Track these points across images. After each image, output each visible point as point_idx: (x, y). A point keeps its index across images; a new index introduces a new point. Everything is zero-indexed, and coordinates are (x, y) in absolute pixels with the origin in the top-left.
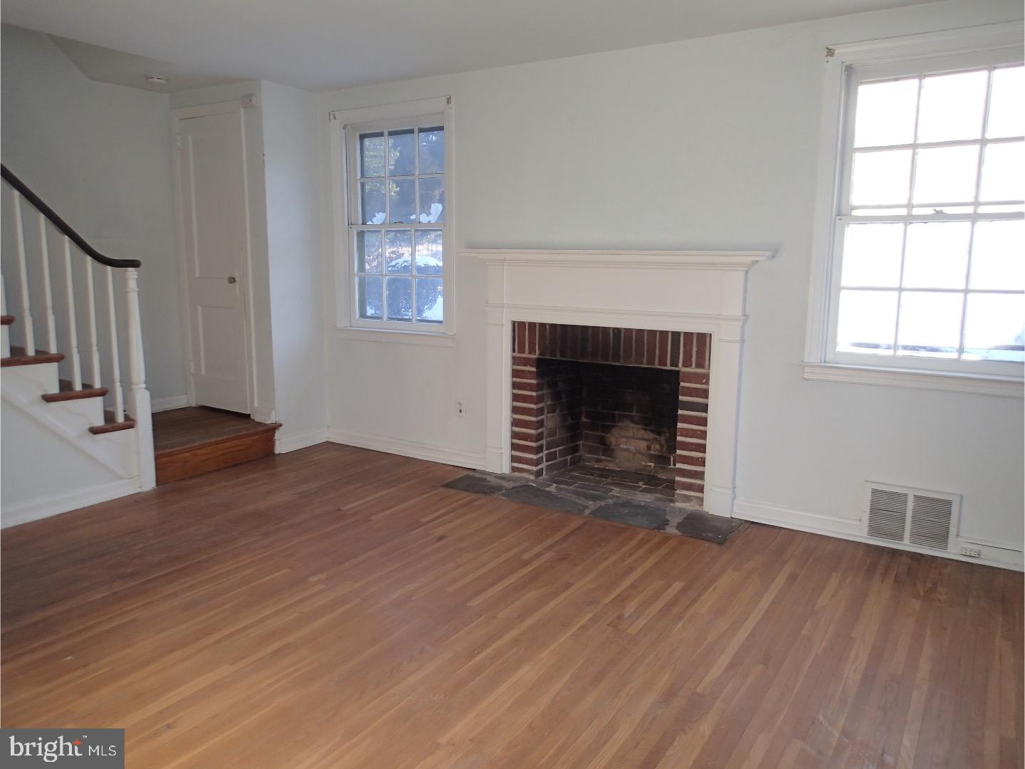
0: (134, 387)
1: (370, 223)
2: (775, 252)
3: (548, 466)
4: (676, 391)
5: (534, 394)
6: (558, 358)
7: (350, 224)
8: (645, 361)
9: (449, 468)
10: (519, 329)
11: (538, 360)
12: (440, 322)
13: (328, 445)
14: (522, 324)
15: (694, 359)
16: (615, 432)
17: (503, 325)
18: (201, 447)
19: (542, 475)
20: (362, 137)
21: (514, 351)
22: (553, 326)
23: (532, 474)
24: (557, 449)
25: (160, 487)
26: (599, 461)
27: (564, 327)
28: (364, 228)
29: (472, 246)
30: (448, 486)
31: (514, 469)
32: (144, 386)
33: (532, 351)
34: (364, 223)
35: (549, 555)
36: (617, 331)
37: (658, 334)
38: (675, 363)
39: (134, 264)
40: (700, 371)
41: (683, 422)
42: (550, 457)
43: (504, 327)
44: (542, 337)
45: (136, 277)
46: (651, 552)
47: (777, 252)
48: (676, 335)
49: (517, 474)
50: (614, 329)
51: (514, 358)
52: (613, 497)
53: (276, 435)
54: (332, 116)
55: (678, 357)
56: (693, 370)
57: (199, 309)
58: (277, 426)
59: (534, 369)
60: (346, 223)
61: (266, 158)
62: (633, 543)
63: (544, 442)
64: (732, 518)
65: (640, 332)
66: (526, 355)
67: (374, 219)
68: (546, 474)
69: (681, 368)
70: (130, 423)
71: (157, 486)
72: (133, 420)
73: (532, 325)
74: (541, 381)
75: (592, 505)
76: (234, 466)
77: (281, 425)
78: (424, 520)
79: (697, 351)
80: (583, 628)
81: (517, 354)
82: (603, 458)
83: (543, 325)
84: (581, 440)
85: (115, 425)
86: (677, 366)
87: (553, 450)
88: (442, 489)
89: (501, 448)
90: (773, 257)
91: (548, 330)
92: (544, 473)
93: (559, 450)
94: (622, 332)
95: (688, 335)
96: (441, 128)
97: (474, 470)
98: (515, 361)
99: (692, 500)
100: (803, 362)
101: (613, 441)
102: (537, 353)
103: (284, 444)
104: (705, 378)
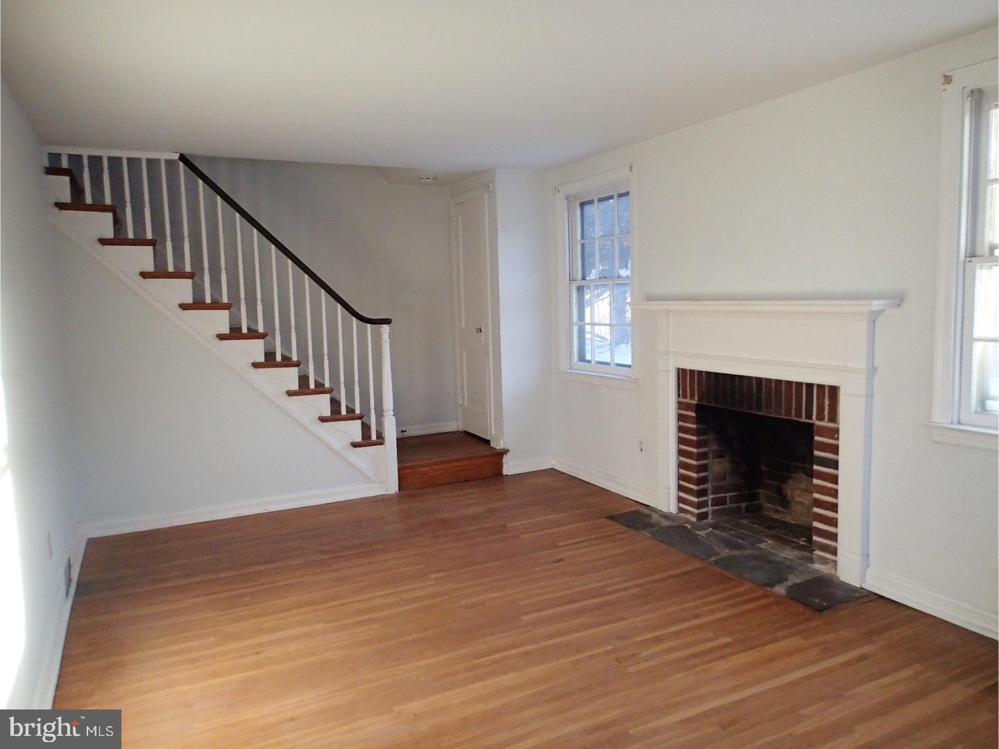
0: (384, 414)
1: (588, 278)
2: (899, 300)
3: (714, 512)
4: (811, 445)
5: (695, 438)
6: (713, 405)
7: (572, 280)
8: (783, 411)
9: (630, 502)
10: (683, 375)
11: (697, 405)
12: (629, 366)
13: (552, 472)
14: (684, 371)
15: (826, 413)
16: (791, 483)
17: (668, 371)
18: (437, 464)
19: (707, 518)
20: (582, 205)
21: (679, 396)
22: (708, 373)
23: (694, 516)
24: (728, 495)
25: (401, 492)
26: (777, 511)
27: (717, 375)
28: (583, 283)
29: (650, 298)
30: (612, 518)
31: (681, 510)
32: (393, 413)
33: (692, 397)
34: (584, 278)
35: (636, 590)
36: (759, 380)
37: (794, 384)
38: (809, 416)
39: (387, 321)
40: (831, 425)
41: (817, 478)
42: (716, 502)
43: (670, 373)
44: (700, 383)
45: (388, 331)
46: (733, 606)
47: (902, 299)
48: (810, 386)
49: (683, 515)
50: (757, 378)
51: (680, 403)
52: (760, 549)
53: (504, 459)
54: (557, 190)
55: (812, 410)
56: (825, 423)
57: (464, 353)
58: (504, 452)
59: (693, 414)
60: (568, 278)
61: (499, 232)
62: (726, 594)
63: (708, 486)
64: (862, 588)
65: (779, 382)
66: (688, 400)
67: (591, 275)
68: (712, 519)
69: (814, 420)
70: (380, 440)
71: (399, 490)
72: (383, 439)
73: (692, 372)
74: (700, 426)
75: (725, 552)
76: (466, 481)
77: (507, 451)
78: (560, 544)
79: (829, 405)
80: (592, 657)
81: (681, 400)
82: (780, 509)
83: (700, 373)
84: (760, 488)
85: (370, 441)
86: (811, 419)
87: (722, 495)
88: (603, 520)
89: (669, 488)
90: (899, 305)
91: (704, 377)
92: (710, 517)
93: (730, 496)
94: (764, 381)
95: (821, 387)
96: (627, 194)
97: (648, 506)
98: (681, 405)
99: (828, 563)
100: (930, 422)
101: (789, 492)
102: (696, 398)
103: (511, 467)
104: (834, 433)
